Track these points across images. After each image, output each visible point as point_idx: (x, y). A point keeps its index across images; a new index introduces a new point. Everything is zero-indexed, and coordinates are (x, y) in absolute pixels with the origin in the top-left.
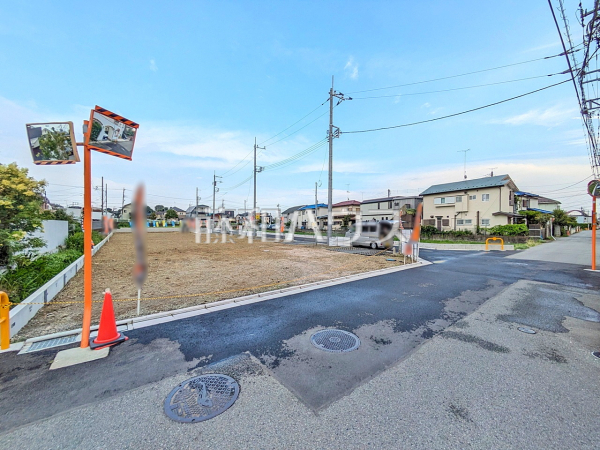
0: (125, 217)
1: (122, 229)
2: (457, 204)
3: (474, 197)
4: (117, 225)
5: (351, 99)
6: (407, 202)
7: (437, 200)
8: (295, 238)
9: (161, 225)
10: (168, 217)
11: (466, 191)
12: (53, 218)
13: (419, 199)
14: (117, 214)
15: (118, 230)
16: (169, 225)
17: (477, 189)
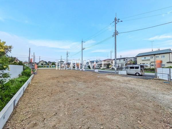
0: (40, 65)
1: (39, 68)
2: (151, 59)
3: (158, 57)
4: (38, 67)
5: (122, 21)
6: (131, 59)
7: (143, 58)
8: (99, 71)
9: (50, 67)
10: (52, 65)
11: (154, 55)
12: (17, 64)
13: (135, 58)
14: (38, 64)
15: (38, 69)
16: (53, 67)
17: (159, 54)
